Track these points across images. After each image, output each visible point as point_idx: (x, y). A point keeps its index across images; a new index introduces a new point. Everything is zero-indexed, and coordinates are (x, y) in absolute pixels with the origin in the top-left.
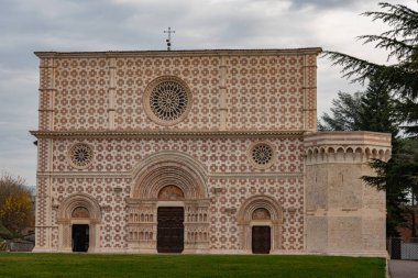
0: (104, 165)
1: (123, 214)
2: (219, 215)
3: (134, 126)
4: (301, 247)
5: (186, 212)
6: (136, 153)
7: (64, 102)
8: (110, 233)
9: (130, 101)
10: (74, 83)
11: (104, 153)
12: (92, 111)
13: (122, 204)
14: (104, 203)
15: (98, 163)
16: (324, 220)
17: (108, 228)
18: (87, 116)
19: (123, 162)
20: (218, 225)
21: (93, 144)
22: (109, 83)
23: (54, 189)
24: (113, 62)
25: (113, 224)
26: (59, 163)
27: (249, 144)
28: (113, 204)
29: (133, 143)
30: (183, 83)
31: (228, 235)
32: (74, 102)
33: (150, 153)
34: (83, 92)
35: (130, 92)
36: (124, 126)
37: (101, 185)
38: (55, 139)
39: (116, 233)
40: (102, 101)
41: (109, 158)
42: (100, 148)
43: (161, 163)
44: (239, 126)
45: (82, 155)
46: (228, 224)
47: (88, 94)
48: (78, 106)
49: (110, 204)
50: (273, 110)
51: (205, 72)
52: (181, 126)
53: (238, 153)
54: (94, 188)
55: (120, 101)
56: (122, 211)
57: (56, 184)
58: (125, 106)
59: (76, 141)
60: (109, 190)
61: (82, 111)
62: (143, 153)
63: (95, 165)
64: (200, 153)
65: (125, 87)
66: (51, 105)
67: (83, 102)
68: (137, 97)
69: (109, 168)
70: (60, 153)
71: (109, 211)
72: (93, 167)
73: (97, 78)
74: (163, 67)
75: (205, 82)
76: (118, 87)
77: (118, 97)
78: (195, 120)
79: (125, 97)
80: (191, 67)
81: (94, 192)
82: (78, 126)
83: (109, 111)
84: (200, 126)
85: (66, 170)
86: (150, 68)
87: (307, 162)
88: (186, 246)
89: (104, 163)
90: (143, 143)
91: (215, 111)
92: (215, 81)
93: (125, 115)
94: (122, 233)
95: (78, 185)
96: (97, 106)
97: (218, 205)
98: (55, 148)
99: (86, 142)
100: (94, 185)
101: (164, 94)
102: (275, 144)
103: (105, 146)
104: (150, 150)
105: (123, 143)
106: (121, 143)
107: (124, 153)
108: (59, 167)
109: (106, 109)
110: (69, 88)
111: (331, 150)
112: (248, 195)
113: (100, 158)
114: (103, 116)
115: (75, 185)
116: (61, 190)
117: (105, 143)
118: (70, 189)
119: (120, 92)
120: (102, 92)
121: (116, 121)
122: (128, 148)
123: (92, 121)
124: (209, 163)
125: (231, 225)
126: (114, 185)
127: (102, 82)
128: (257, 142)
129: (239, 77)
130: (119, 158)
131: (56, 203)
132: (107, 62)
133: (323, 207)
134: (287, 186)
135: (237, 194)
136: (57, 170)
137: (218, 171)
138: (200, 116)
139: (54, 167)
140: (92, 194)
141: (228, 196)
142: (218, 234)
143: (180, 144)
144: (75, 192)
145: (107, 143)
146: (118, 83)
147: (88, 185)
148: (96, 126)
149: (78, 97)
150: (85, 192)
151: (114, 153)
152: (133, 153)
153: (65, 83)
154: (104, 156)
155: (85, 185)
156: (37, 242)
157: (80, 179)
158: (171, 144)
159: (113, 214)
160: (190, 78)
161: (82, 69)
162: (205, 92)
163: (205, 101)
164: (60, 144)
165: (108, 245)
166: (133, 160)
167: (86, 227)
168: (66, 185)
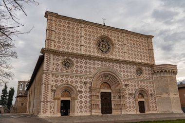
0: (79, 70)
1: (88, 95)
2: (127, 96)
3: (92, 54)
4: (156, 110)
5: (112, 95)
6: (93, 66)
7: (59, 38)
8: (82, 105)
9: (90, 43)
10: (64, 30)
11: (79, 64)
12: (73, 44)
13: (88, 90)
14: (79, 89)
15: (76, 69)
16: (168, 98)
17: (81, 102)
18: (70, 46)
19: (88, 70)
20: (128, 100)
21: (73, 59)
22: (81, 33)
23: (53, 81)
24: (83, 25)
25: (83, 100)
26: (56, 67)
27: (135, 67)
28: (83, 90)
29: (92, 62)
30: (110, 40)
31: (132, 105)
32: (64, 39)
33: (99, 67)
34: (69, 35)
35: (90, 39)
36: (88, 54)
37: (78, 80)
38: (54, 55)
39: (85, 105)
40: (77, 41)
41: (81, 67)
42: (77, 62)
43: (104, 71)
44: (131, 60)
45: (67, 64)
46: (131, 100)
47: (71, 37)
48: (66, 41)
49: (82, 90)
50: (141, 55)
51: (118, 37)
52: (111, 57)
53: (132, 70)
54: (74, 81)
55: (85, 42)
56: (88, 93)
57: (54, 78)
58: (88, 45)
59: (65, 57)
60: (81, 82)
61: (68, 44)
62: (96, 66)
63: (75, 70)
64: (119, 69)
65: (88, 37)
66: (53, 38)
67: (68, 39)
68: (93, 42)
69: (81, 72)
70: (56, 62)
71: (81, 93)
72: (73, 71)
73: (75, 30)
74: (103, 32)
75: (118, 41)
76: (85, 36)
77: (85, 40)
78: (116, 55)
79: (88, 41)
80: (113, 35)
81: (74, 83)
82: (66, 50)
83: (81, 45)
84: (118, 58)
85: (60, 71)
86: (98, 31)
87: (154, 76)
88: (113, 111)
89: (79, 69)
90: (96, 62)
91: (122, 52)
92: (122, 41)
93: (88, 49)
94: (88, 104)
95: (66, 79)
96: (75, 43)
97: (127, 92)
98: (54, 59)
99: (70, 58)
100: (74, 79)
101: (102, 43)
102: (143, 68)
103: (79, 62)
104: (99, 65)
105: (88, 61)
106: (87, 61)
107: (88, 66)
108: (56, 69)
109: (79, 45)
110: (62, 32)
111: (169, 71)
112: (137, 88)
113: (77, 66)
114: (78, 47)
115: (64, 79)
116: (56, 81)
117: (79, 60)
118: (62, 81)
119: (86, 39)
120: (77, 37)
121: (84, 51)
122: (90, 64)
123: (73, 49)
124: (122, 73)
125: (132, 101)
126: (83, 80)
127: (77, 33)
128: (138, 67)
129: (129, 41)
130: (86, 68)
131: (54, 88)
132: (80, 25)
133: (167, 93)
134: (149, 85)
135: (133, 87)
136: (54, 70)
137: (126, 77)
138: (117, 54)
139: (53, 69)
140: (73, 84)
141: (130, 88)
142: (128, 105)
143: (111, 64)
144: (64, 83)
145: (80, 60)
146: (85, 34)
147: (71, 79)
148: (75, 51)
149: (66, 37)
150: (69, 83)
151: (83, 65)
152: (92, 66)
153: (60, 30)
154: (79, 66)
155: (69, 79)
156: (42, 111)
157: (67, 76)
158: (108, 64)
159: (83, 95)
160: (113, 39)
161: (68, 25)
162: (118, 45)
163: (119, 48)
164: (57, 57)
165: (81, 111)
166: (92, 69)
167: (69, 101)
168: (59, 79)
